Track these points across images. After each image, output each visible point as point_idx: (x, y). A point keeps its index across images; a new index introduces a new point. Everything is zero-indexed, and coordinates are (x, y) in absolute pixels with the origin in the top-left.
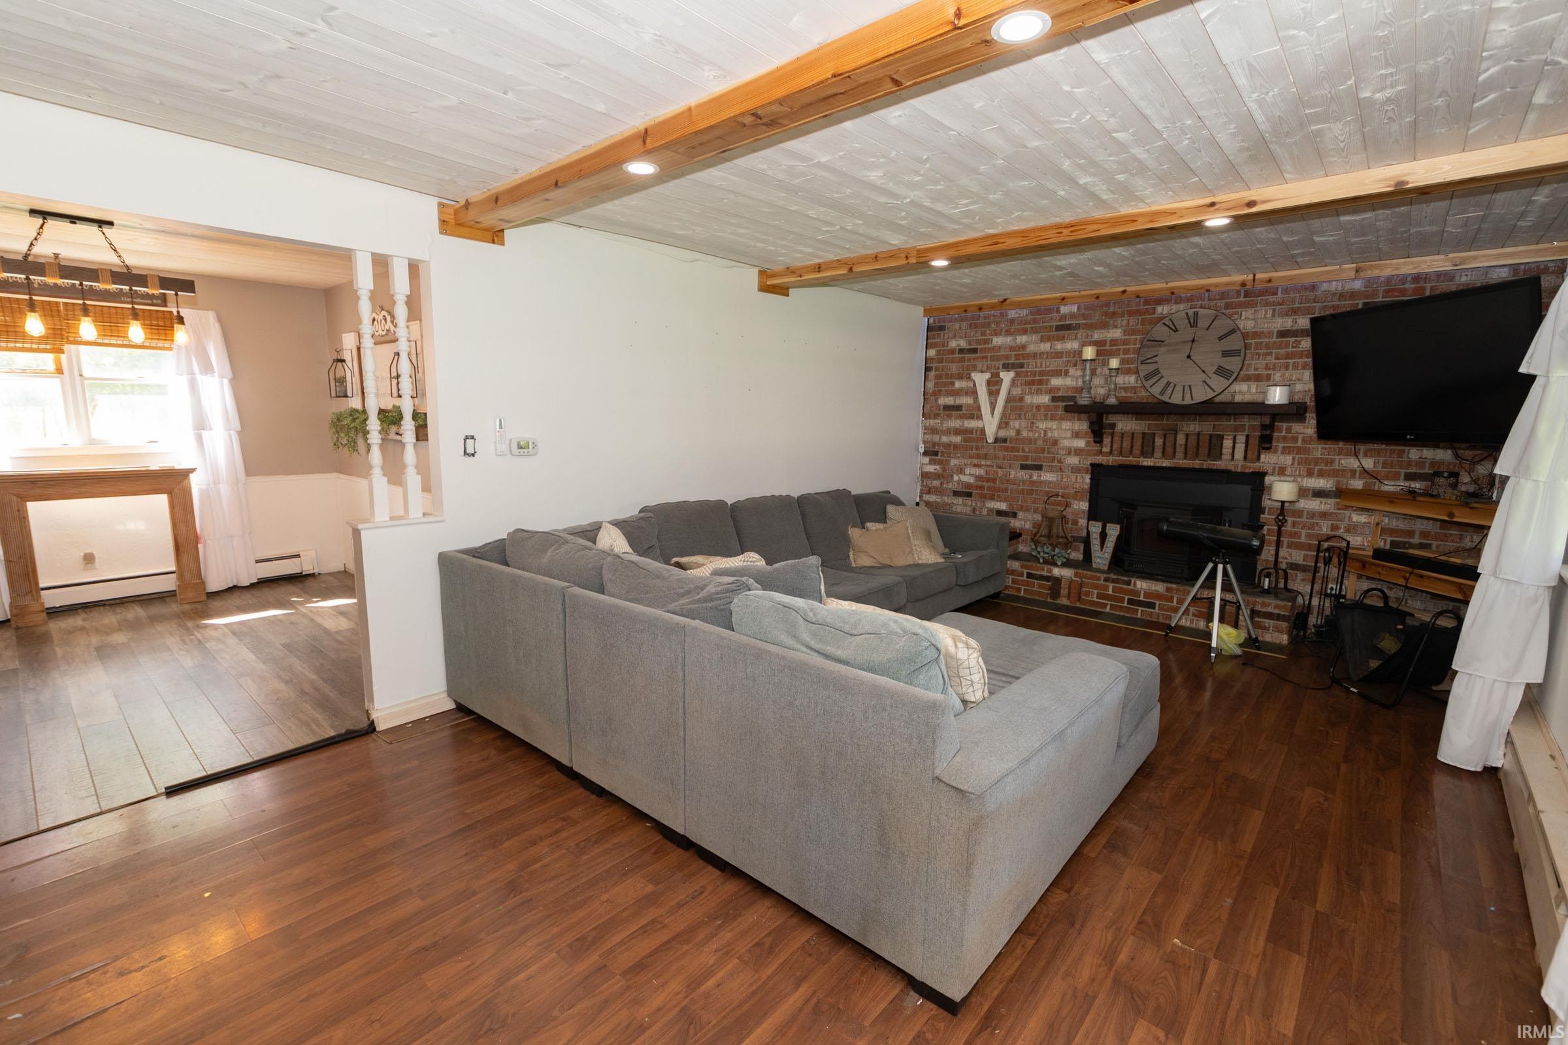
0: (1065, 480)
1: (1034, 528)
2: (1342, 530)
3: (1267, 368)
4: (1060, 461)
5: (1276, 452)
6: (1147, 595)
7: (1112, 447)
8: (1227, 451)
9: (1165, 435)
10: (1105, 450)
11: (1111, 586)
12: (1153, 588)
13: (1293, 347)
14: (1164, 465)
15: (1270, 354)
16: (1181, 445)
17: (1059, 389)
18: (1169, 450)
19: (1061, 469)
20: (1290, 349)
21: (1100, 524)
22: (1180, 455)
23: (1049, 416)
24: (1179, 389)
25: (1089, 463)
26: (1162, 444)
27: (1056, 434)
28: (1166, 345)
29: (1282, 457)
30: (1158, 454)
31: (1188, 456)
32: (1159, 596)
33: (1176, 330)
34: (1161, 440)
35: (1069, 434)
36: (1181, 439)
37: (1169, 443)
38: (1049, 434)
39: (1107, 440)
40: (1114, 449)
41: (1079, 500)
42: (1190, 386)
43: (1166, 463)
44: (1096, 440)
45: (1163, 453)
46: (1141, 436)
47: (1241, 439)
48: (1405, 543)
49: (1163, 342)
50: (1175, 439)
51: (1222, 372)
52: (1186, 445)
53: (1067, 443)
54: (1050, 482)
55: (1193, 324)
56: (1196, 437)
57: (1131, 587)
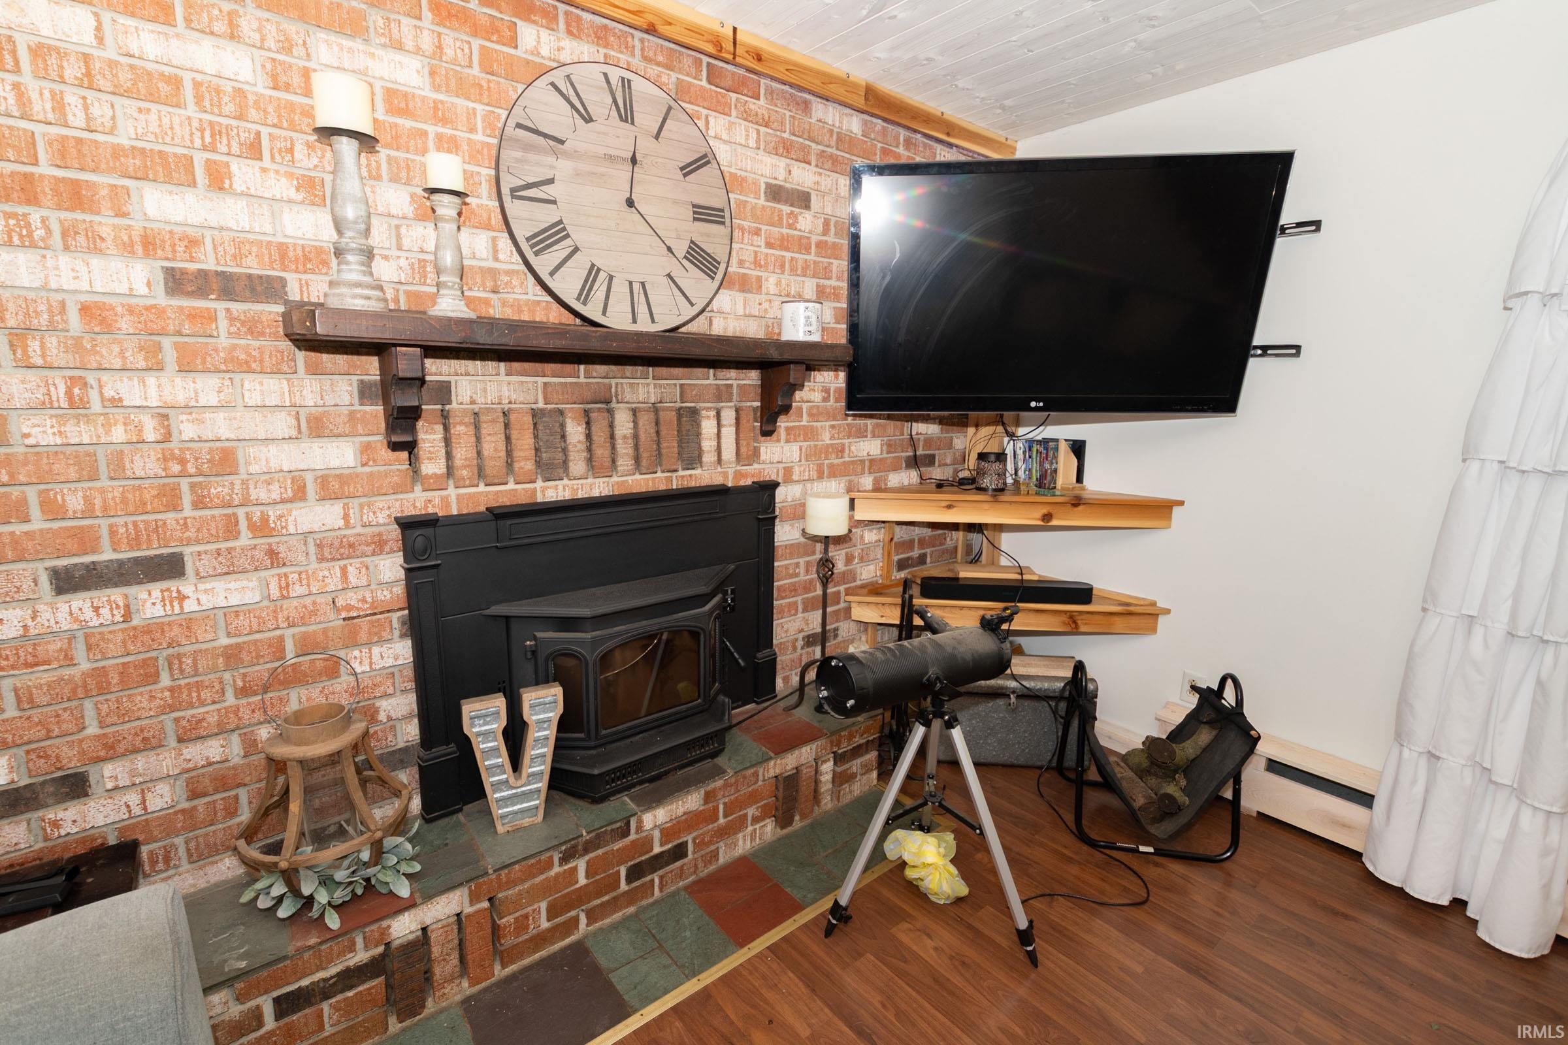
0: (298, 590)
1: (194, 795)
2: (856, 560)
3: (757, 264)
4: (261, 528)
5: (778, 441)
6: (667, 833)
7: (449, 456)
8: (708, 444)
9: (587, 413)
10: (432, 467)
11: (581, 865)
12: (681, 811)
13: (790, 227)
14: (596, 493)
15: (757, 232)
16: (625, 437)
17: (193, 243)
18: (602, 452)
19: (273, 554)
20: (785, 231)
21: (498, 703)
22: (625, 462)
23: (169, 355)
24: (620, 289)
25: (382, 518)
26: (582, 438)
27: (221, 427)
28: (568, 156)
29: (787, 447)
30: (578, 465)
31: (644, 463)
32: (692, 820)
33: (588, 119)
34: (581, 429)
35: (282, 425)
36: (623, 424)
37: (600, 436)
38: (187, 429)
39: (429, 436)
40: (458, 462)
41: (369, 644)
42: (643, 284)
43: (599, 488)
44: (394, 439)
45: (590, 460)
46: (528, 419)
47: (729, 416)
48: (908, 559)
49: (562, 142)
50: (611, 426)
51: (700, 258)
52: (636, 436)
53: (286, 458)
54: (235, 612)
55: (627, 116)
56: (652, 416)
57: (633, 836)
